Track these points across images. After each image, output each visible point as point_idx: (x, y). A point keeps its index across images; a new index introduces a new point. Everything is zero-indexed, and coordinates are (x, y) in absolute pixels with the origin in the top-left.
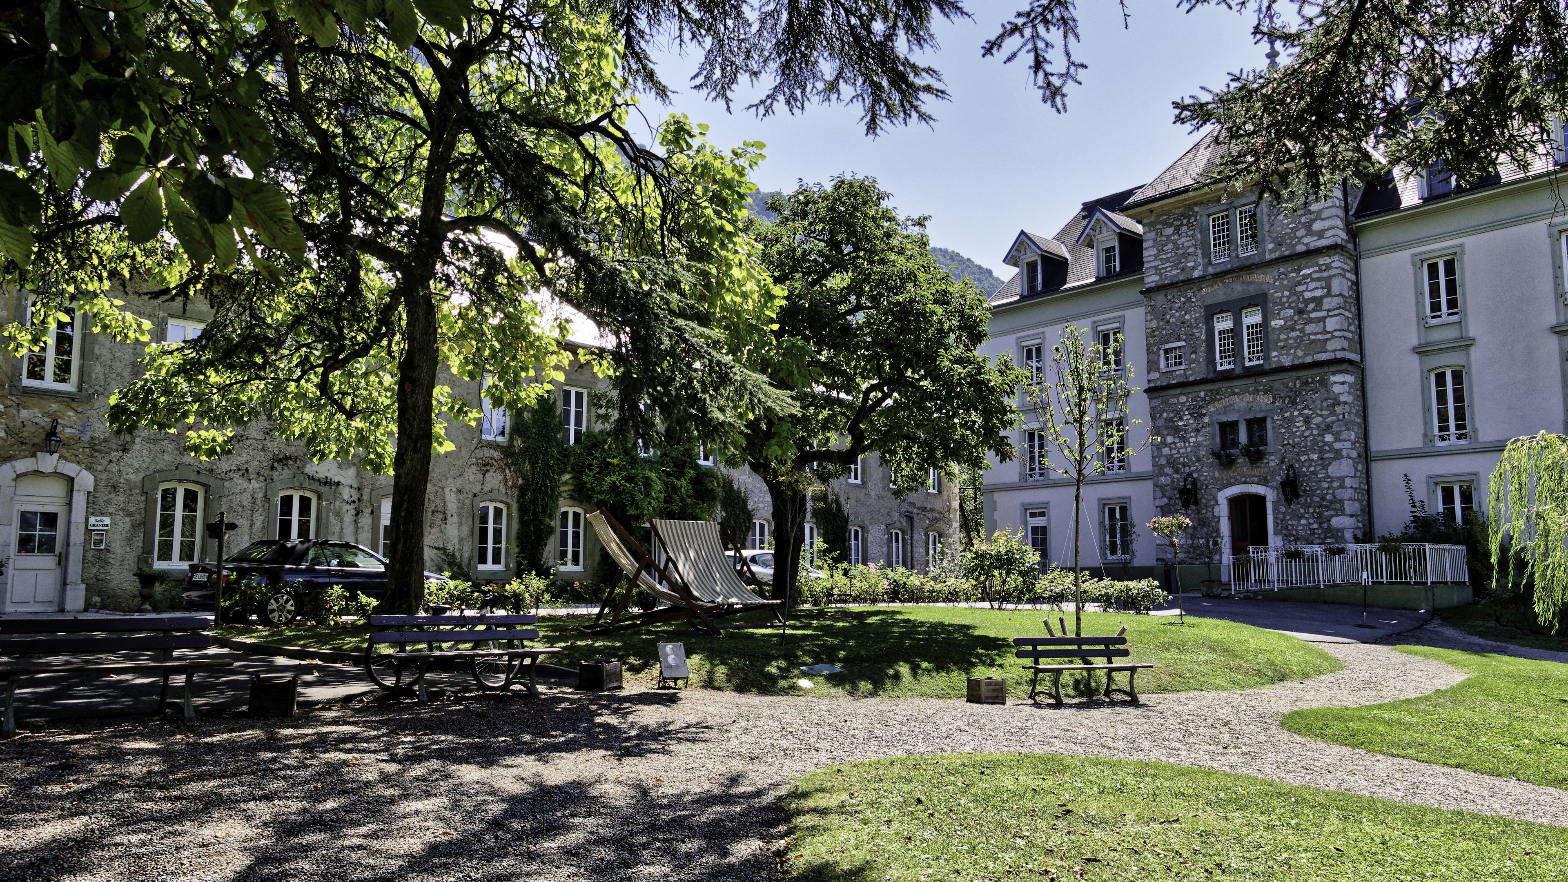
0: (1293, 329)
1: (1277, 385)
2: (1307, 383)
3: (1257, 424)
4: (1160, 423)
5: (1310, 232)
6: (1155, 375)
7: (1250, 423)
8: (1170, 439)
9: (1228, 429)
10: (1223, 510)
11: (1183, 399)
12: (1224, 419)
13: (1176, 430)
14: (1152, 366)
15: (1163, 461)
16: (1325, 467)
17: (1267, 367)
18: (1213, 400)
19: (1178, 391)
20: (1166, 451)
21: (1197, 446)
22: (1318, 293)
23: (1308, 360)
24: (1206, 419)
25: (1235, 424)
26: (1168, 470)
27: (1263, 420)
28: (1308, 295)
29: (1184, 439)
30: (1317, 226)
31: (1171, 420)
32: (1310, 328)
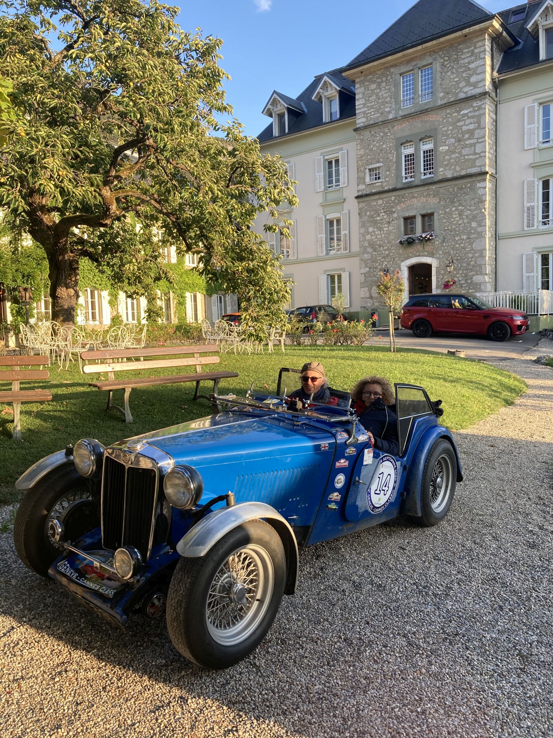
0: (454, 152)
1: (441, 190)
2: (461, 189)
3: (427, 217)
4: (365, 218)
5: (469, 84)
6: (362, 187)
7: (423, 216)
8: (371, 229)
9: (409, 220)
10: (405, 274)
11: (380, 202)
12: (407, 215)
13: (375, 223)
14: (361, 180)
15: (366, 244)
16: (471, 244)
17: (436, 179)
18: (400, 202)
19: (377, 197)
20: (368, 237)
21: (389, 233)
22: (471, 127)
23: (463, 173)
24: (395, 215)
25: (414, 217)
26: (369, 250)
27: (432, 214)
28: (465, 128)
29: (380, 229)
30: (473, 79)
31: (371, 216)
32: (464, 152)
